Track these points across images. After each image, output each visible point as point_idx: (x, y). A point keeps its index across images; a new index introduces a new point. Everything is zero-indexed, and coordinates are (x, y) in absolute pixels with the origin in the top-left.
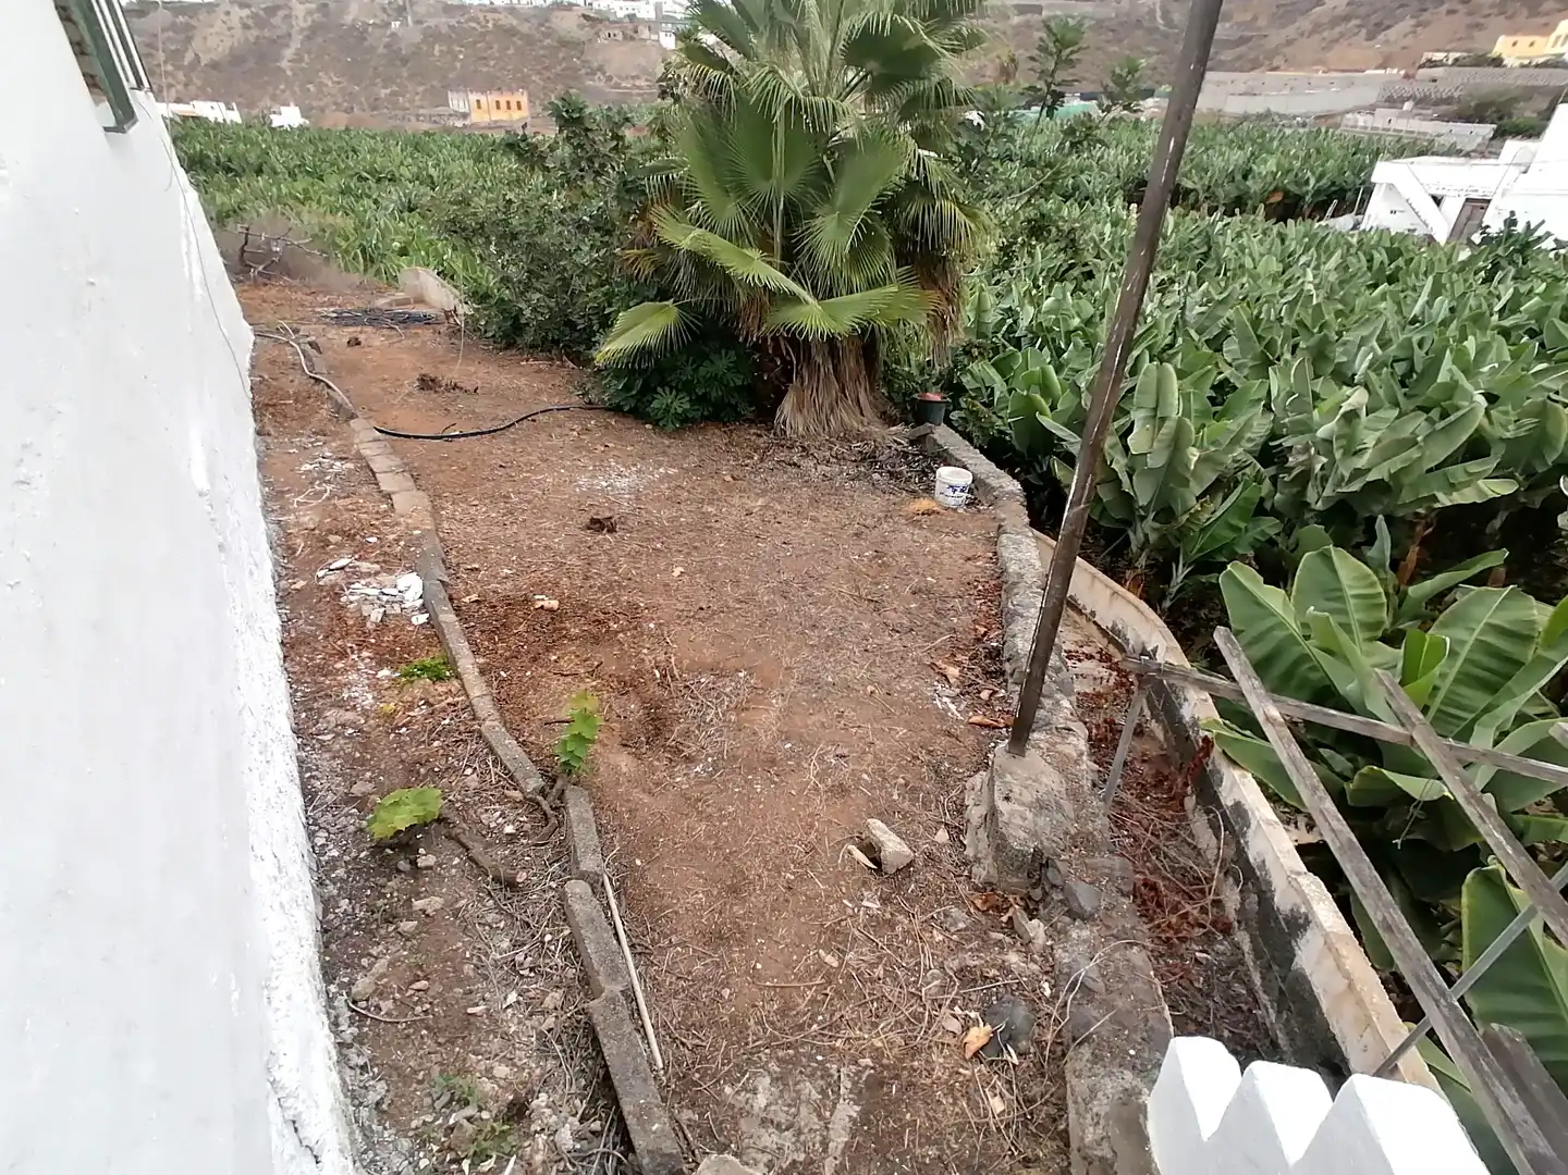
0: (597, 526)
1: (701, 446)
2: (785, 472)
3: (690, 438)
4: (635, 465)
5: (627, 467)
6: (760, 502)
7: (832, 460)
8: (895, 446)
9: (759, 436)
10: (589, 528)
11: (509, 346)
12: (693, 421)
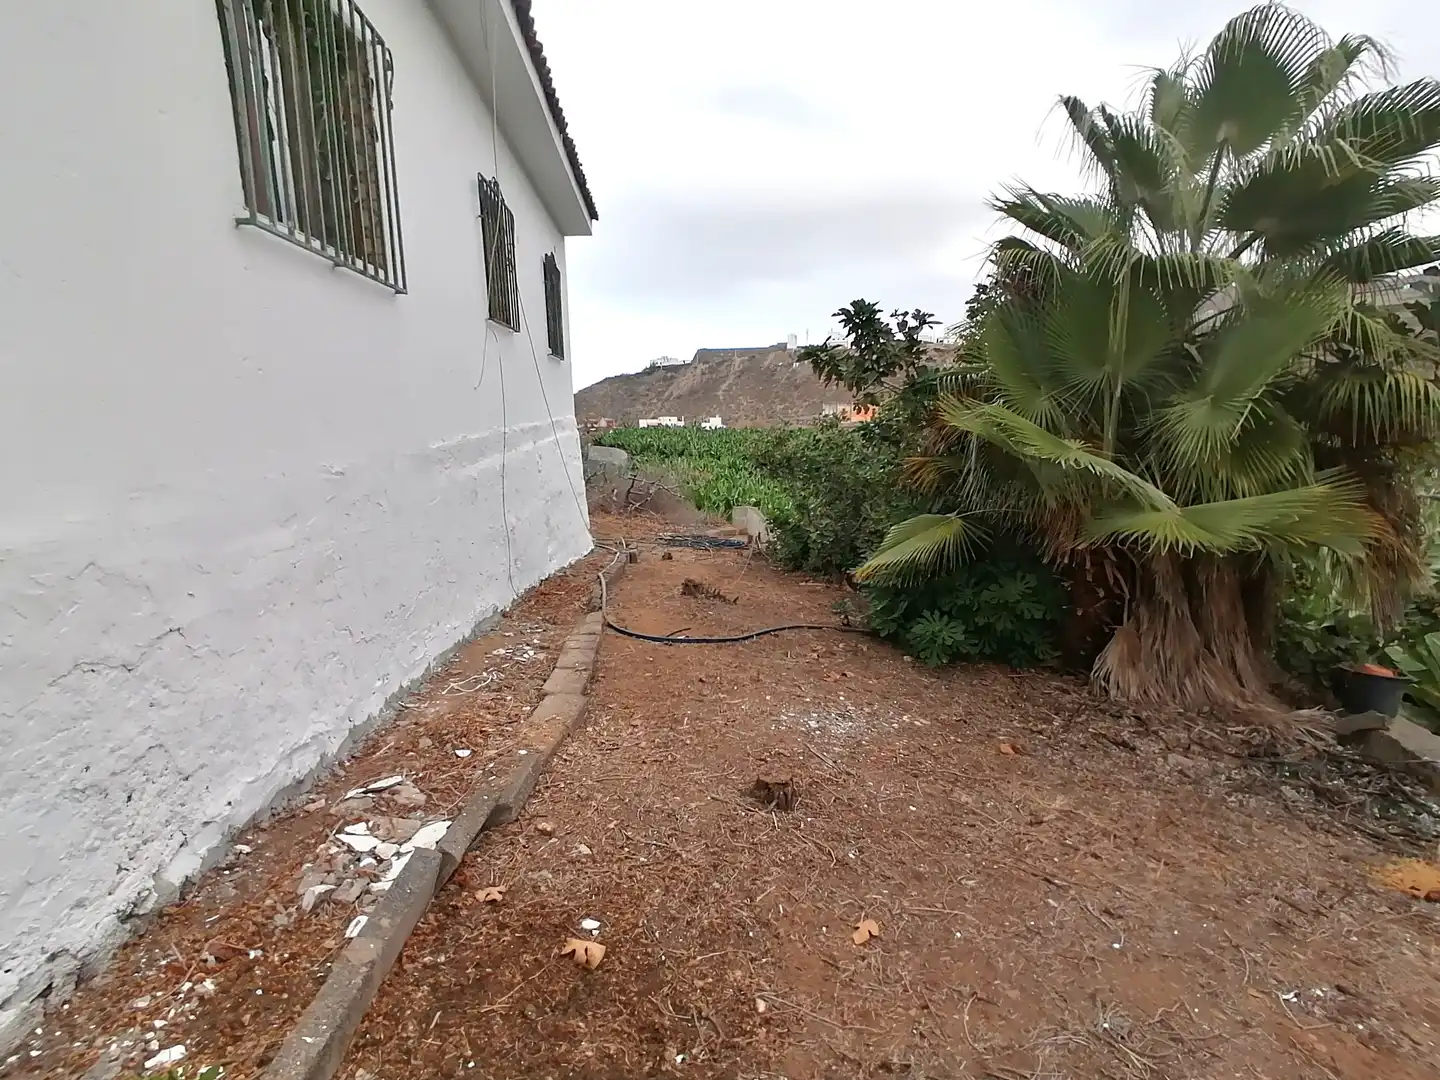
0: (763, 793)
1: (974, 694)
2: (1107, 755)
3: (960, 680)
4: (870, 704)
5: (858, 705)
6: (1060, 802)
7: (1195, 748)
8: (1309, 740)
9: (1066, 692)
10: (751, 794)
11: (797, 568)
12: (966, 657)
